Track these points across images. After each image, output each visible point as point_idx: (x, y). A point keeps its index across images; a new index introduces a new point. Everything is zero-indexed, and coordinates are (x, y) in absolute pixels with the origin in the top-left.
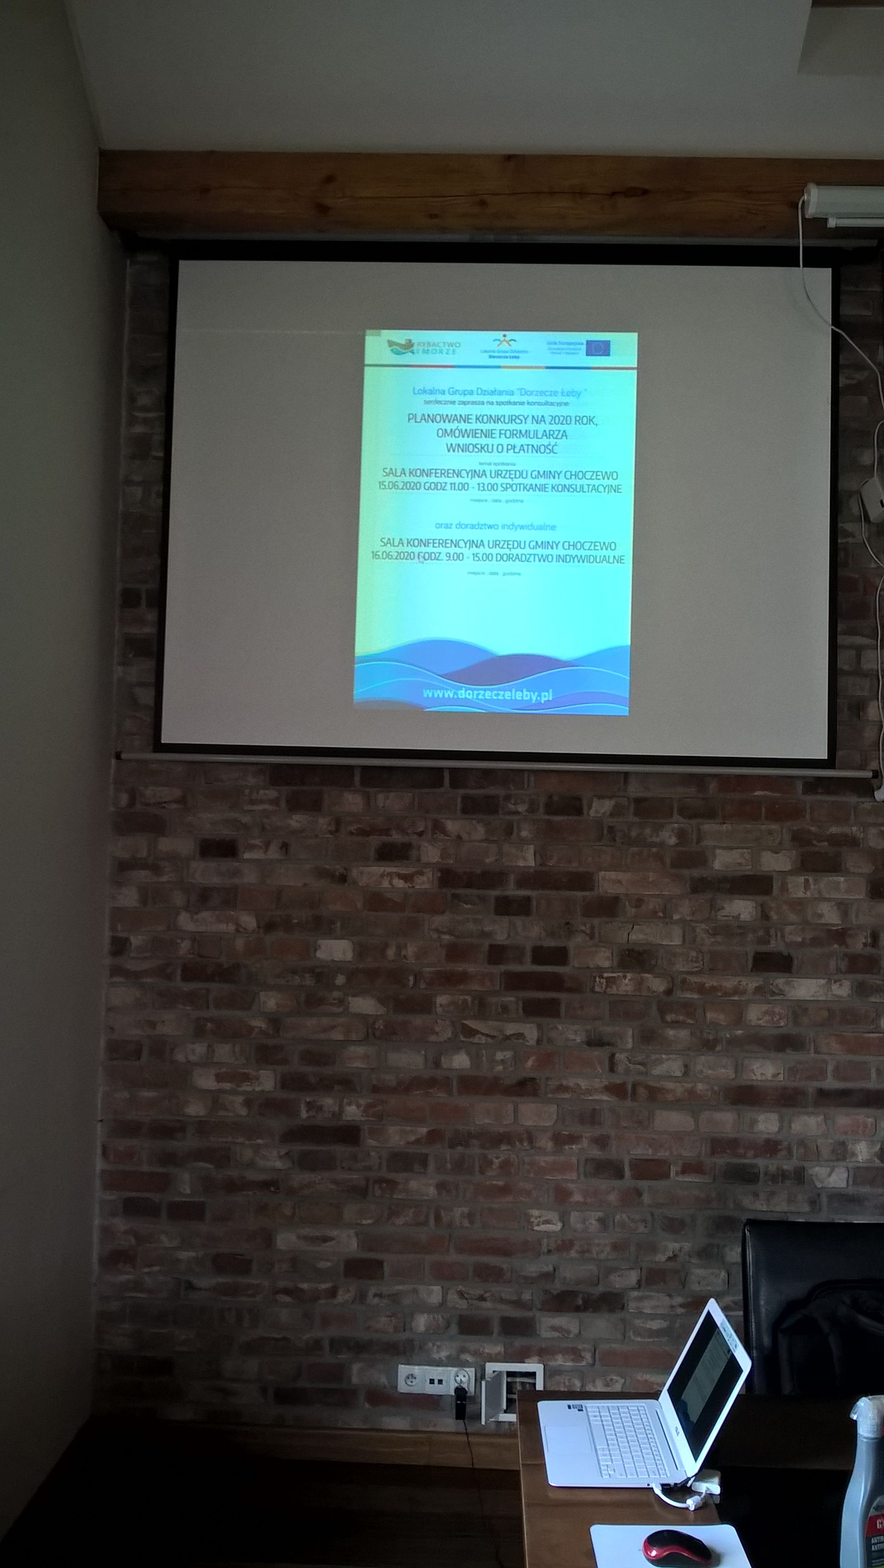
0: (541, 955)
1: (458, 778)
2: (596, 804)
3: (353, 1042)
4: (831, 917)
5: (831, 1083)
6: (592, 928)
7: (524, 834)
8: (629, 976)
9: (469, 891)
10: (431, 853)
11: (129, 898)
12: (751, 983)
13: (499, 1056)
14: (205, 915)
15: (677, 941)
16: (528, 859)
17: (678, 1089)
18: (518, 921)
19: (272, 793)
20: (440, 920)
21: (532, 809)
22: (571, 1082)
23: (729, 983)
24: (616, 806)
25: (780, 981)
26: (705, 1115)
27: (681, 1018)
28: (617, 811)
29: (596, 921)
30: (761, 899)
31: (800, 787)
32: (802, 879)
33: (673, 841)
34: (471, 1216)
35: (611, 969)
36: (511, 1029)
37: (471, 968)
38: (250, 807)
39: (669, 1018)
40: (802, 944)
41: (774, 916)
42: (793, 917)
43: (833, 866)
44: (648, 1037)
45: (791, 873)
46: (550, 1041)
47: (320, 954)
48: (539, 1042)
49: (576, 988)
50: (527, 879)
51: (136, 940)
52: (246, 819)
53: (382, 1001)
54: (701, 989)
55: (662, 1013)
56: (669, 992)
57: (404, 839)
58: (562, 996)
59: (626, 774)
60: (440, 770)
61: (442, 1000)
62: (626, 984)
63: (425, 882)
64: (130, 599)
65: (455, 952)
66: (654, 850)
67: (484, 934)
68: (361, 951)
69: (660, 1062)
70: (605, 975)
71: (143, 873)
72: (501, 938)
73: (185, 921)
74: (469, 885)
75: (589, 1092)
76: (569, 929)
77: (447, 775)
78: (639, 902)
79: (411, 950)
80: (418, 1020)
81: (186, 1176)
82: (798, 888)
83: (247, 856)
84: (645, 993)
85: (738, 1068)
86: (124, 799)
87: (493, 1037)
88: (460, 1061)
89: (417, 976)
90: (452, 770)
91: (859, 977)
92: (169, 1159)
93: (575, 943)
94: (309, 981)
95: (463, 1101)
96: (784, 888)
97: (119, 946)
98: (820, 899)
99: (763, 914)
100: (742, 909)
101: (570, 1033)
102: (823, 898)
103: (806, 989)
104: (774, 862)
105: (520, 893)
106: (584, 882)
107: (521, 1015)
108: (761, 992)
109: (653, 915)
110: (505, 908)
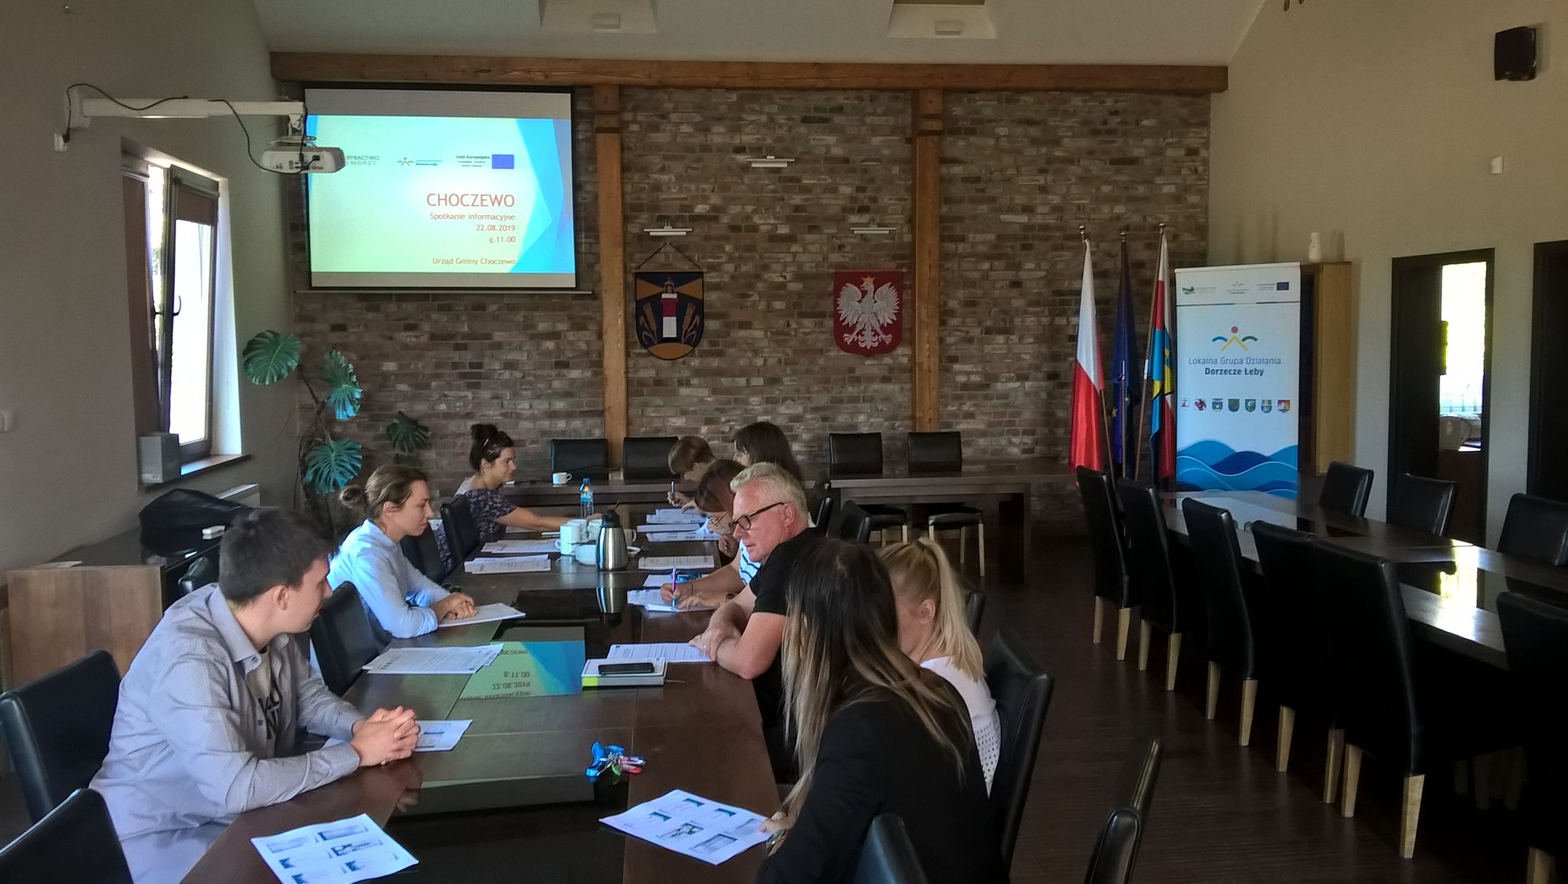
0: (472, 365)
1: (435, 297)
2: (491, 306)
3: (400, 402)
4: (583, 346)
5: (585, 409)
6: (492, 354)
7: (464, 318)
8: (507, 372)
9: (442, 341)
10: (426, 327)
11: (303, 348)
12: (554, 372)
13: (458, 404)
15: (525, 358)
16: (466, 329)
17: (528, 413)
18: (463, 352)
19: (360, 305)
20: (431, 353)
21: (466, 309)
22: (487, 412)
23: (546, 373)
24: (500, 306)
25: (565, 371)
26: (538, 422)
27: (528, 387)
28: (500, 309)
29: (494, 352)
30: (556, 341)
31: (570, 298)
32: (572, 333)
34: (450, 464)
35: (499, 370)
36: (462, 394)
37: (445, 371)
38: (351, 311)
39: (523, 387)
40: (572, 358)
41: (562, 347)
42: (569, 348)
43: (584, 328)
44: (516, 395)
45: (568, 331)
46: (478, 398)
47: (384, 368)
48: (473, 398)
49: (488, 378)
50: (465, 336)
52: (349, 316)
53: (410, 385)
54: (535, 376)
56: (523, 377)
57: (415, 322)
58: (482, 381)
59: (502, 295)
60: (429, 294)
61: (434, 384)
62: (506, 375)
63: (424, 339)
64: (294, 228)
65: (438, 366)
66: (515, 323)
67: (449, 358)
68: (400, 367)
69: (520, 403)
70: (498, 372)
71: (309, 338)
72: (456, 359)
74: (442, 339)
75: (493, 416)
76: (483, 355)
77: (431, 296)
78: (510, 344)
79: (420, 365)
80: (425, 392)
82: (571, 336)
83: (351, 330)
84: (514, 378)
85: (550, 405)
86: (299, 309)
87: (455, 397)
88: (443, 407)
89: (424, 375)
90: (433, 294)
91: (595, 369)
93: (486, 360)
94: (380, 379)
95: (444, 422)
96: (565, 337)
98: (579, 340)
99: (558, 347)
100: (550, 345)
101: (486, 394)
102: (582, 340)
103: (575, 374)
104: (561, 327)
105: (463, 342)
106: (488, 336)
107: (466, 388)
108: (558, 376)
109: (516, 349)
110: (457, 347)
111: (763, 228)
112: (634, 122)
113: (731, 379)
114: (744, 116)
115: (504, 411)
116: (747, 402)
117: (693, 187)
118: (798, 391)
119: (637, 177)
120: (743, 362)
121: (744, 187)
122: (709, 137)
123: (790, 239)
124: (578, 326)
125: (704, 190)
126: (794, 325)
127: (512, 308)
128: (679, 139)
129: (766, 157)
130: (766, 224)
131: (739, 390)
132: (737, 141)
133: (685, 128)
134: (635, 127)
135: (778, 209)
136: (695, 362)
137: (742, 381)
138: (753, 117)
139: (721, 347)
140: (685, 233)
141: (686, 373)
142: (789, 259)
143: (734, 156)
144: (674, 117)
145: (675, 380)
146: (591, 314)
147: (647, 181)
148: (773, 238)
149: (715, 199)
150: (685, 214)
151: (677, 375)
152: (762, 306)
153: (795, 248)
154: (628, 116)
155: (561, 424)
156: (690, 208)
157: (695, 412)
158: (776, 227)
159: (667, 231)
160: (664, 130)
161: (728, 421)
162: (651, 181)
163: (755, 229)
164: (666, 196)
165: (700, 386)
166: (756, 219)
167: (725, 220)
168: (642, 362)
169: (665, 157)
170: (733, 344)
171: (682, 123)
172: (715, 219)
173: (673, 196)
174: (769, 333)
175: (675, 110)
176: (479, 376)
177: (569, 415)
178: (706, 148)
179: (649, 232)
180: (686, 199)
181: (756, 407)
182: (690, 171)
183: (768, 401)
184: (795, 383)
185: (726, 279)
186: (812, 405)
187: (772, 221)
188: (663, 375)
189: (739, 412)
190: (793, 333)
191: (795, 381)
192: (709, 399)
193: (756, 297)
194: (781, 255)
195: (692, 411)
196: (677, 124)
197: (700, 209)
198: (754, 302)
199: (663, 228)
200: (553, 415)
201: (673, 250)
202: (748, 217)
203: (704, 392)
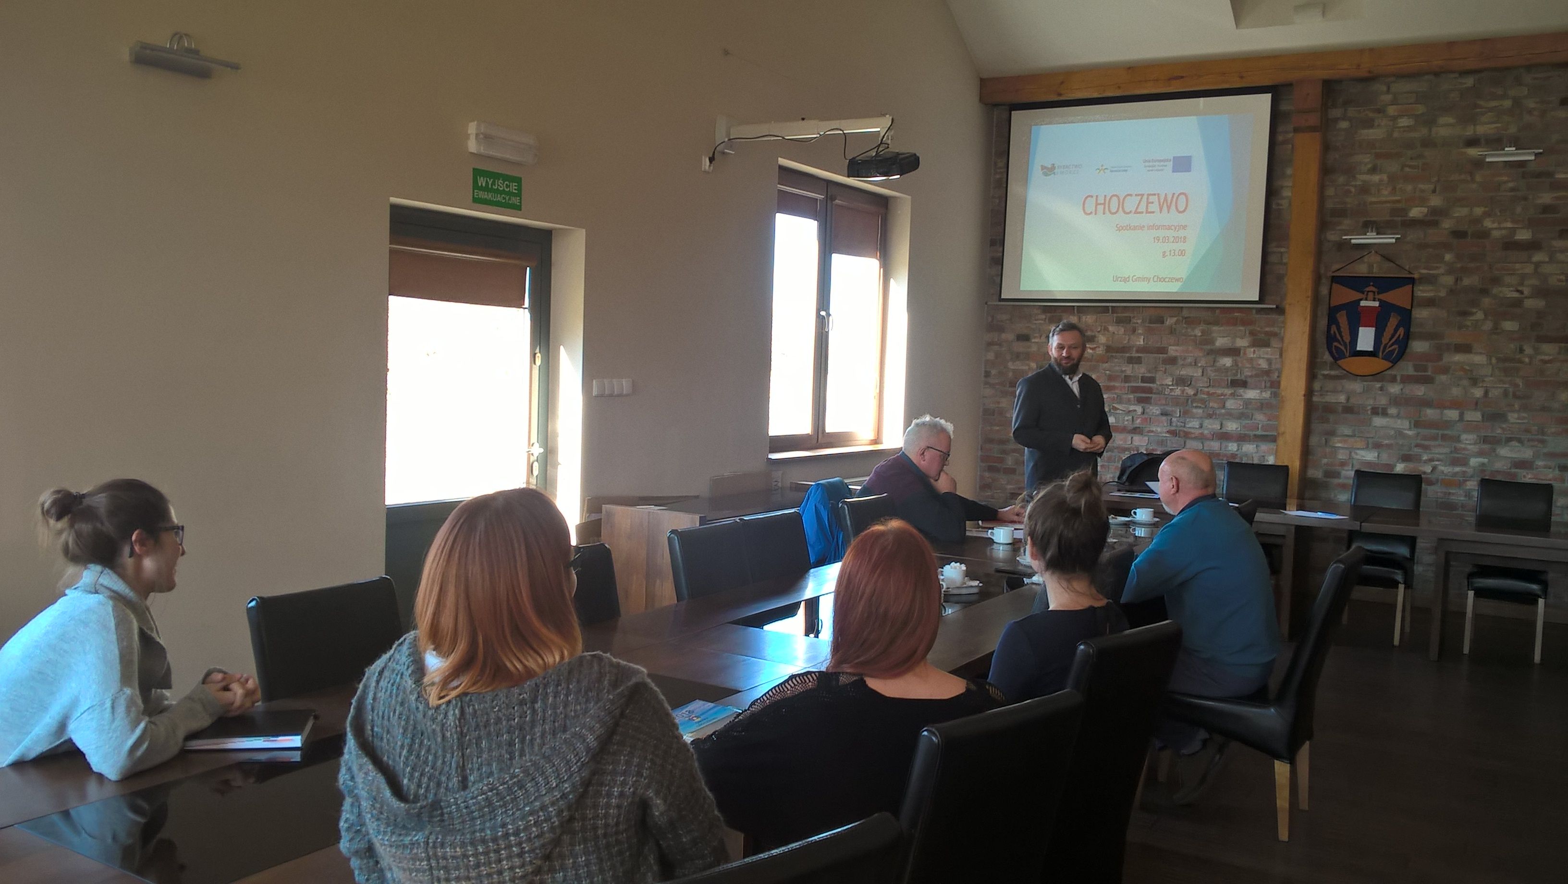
0: (1144, 380)
1: (1115, 310)
2: (1169, 320)
4: (1264, 365)
5: (1259, 432)
6: (1166, 369)
7: (1140, 331)
8: (1179, 388)
9: (1117, 354)
11: (991, 356)
12: (1228, 391)
13: (1126, 418)
14: (1018, 362)
15: (1200, 374)
16: (1141, 342)
17: (1198, 432)
18: (1136, 366)
19: (1044, 317)
20: (1106, 365)
21: (1143, 321)
22: (1155, 429)
23: (1219, 391)
24: (1177, 320)
25: (1241, 391)
26: (1207, 443)
27: (1199, 405)
28: (1176, 323)
29: (1168, 366)
30: (1234, 358)
31: (1254, 311)
32: (1252, 350)
33: (1200, 334)
35: (1172, 385)
36: (1132, 408)
37: (1117, 384)
38: (1035, 322)
39: (1194, 405)
40: (1251, 376)
41: (1240, 365)
42: (1248, 365)
43: (1267, 345)
44: (1185, 413)
45: (1248, 347)
46: (1147, 413)
48: (1143, 413)
49: (1159, 393)
50: (1140, 350)
51: (993, 372)
52: (1034, 327)
54: (1208, 394)
55: (1192, 402)
56: (1195, 395)
58: (1154, 396)
60: (1107, 307)
62: (1178, 391)
63: (1100, 350)
64: (993, 243)
65: (1111, 378)
66: (1192, 338)
67: (1122, 371)
69: (1190, 422)
70: (1170, 388)
71: (996, 347)
72: (1129, 373)
73: (1011, 365)
74: (1117, 352)
75: (1161, 433)
76: (1156, 369)
77: (1110, 308)
78: (1185, 359)
81: (1010, 458)
82: (1251, 353)
83: (1033, 341)
84: (1185, 395)
85: (1222, 425)
86: (990, 319)
87: (1124, 411)
90: (1112, 307)
91: (1273, 390)
92: (1004, 452)
93: (1159, 376)
96: (1245, 354)
97: (987, 374)
98: (1260, 358)
99: (1235, 364)
100: (1227, 361)
101: (1155, 410)
102: (1261, 357)
103: (1251, 394)
104: (1241, 343)
105: (1137, 355)
106: (1163, 350)
107: (1136, 402)
108: (1233, 395)
109: (1190, 365)
110: (1131, 361)
111: (1496, 234)
112: (1344, 119)
113: (1438, 411)
114: (1481, 103)
115: (1173, 428)
116: (1458, 439)
117: (1409, 188)
118: (1527, 431)
119: (1341, 179)
120: (1456, 392)
121: (1474, 186)
122: (1434, 130)
123: (1533, 246)
124: (1260, 342)
125: (1423, 191)
126: (1528, 350)
127: (1190, 322)
128: (1396, 135)
129: (1504, 150)
130: (1500, 229)
131: (1448, 424)
132: (1469, 132)
133: (1404, 122)
134: (1344, 125)
135: (1519, 210)
136: (1395, 389)
137: (1452, 414)
138: (1493, 104)
139: (1429, 373)
140: (1394, 240)
141: (1383, 401)
142: (1529, 269)
143: (1463, 150)
144: (1392, 110)
145: (1369, 408)
146: (1276, 329)
147: (1353, 183)
148: (1510, 245)
149: (1436, 201)
150: (1395, 218)
151: (1371, 402)
152: (1488, 326)
153: (1538, 257)
154: (1335, 113)
155: (1232, 447)
156: (1404, 211)
157: (1389, 446)
158: (1513, 231)
159: (1371, 238)
160: (1379, 126)
161: (1431, 460)
162: (1358, 183)
163: (1485, 234)
164: (1374, 199)
165: (1398, 416)
166: (1488, 223)
167: (1447, 224)
168: (1330, 385)
169: (1378, 156)
170: (1445, 370)
171: (1401, 116)
172: (1434, 224)
173: (1384, 199)
174: (1494, 361)
175: (1394, 102)
176: (1150, 391)
177: (1241, 438)
178: (1427, 143)
179: (1351, 239)
180: (1399, 201)
181: (1469, 447)
182: (1407, 169)
183: (1485, 440)
184: (1525, 421)
185: (1443, 294)
186: (1545, 450)
187: (1509, 225)
188: (1353, 401)
189: (1447, 450)
190: (1527, 360)
191: (1524, 418)
192: (1410, 433)
193: (1480, 315)
194: (1518, 266)
195: (1387, 444)
196: (1394, 119)
197: (1416, 212)
198: (1477, 321)
199: (1366, 235)
200: (1224, 437)
201: (1379, 258)
202: (1478, 221)
203: (1403, 424)
